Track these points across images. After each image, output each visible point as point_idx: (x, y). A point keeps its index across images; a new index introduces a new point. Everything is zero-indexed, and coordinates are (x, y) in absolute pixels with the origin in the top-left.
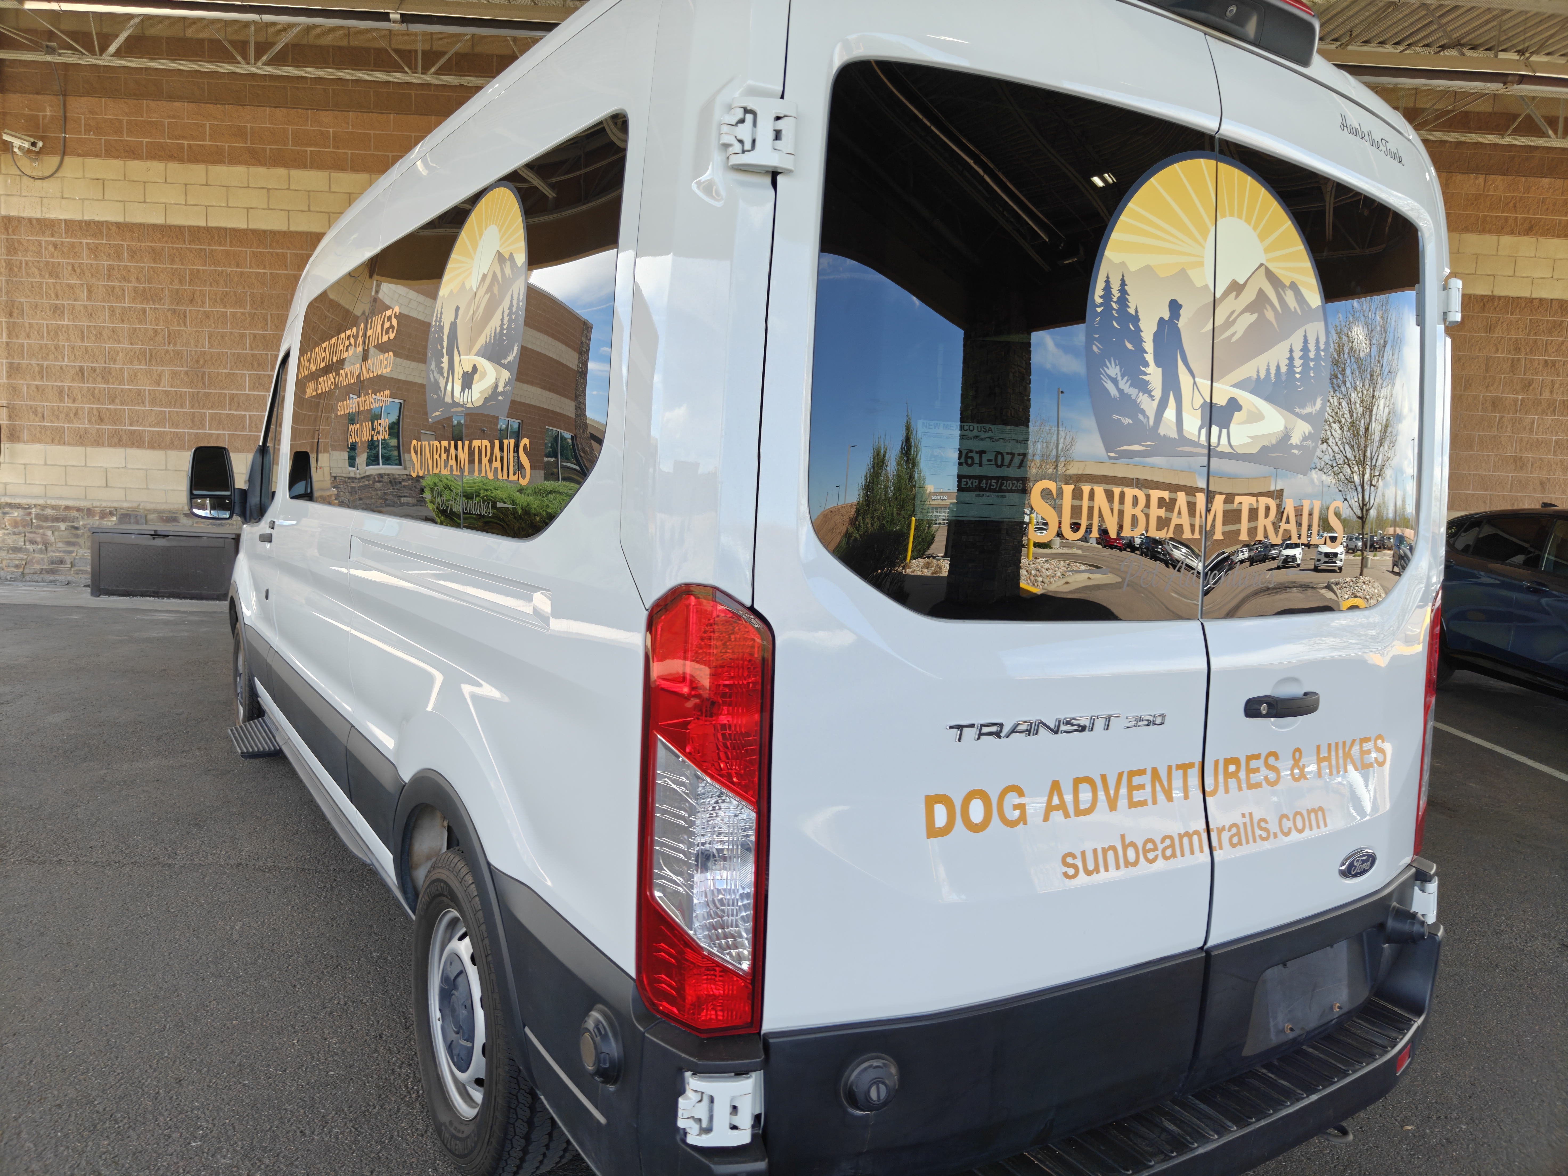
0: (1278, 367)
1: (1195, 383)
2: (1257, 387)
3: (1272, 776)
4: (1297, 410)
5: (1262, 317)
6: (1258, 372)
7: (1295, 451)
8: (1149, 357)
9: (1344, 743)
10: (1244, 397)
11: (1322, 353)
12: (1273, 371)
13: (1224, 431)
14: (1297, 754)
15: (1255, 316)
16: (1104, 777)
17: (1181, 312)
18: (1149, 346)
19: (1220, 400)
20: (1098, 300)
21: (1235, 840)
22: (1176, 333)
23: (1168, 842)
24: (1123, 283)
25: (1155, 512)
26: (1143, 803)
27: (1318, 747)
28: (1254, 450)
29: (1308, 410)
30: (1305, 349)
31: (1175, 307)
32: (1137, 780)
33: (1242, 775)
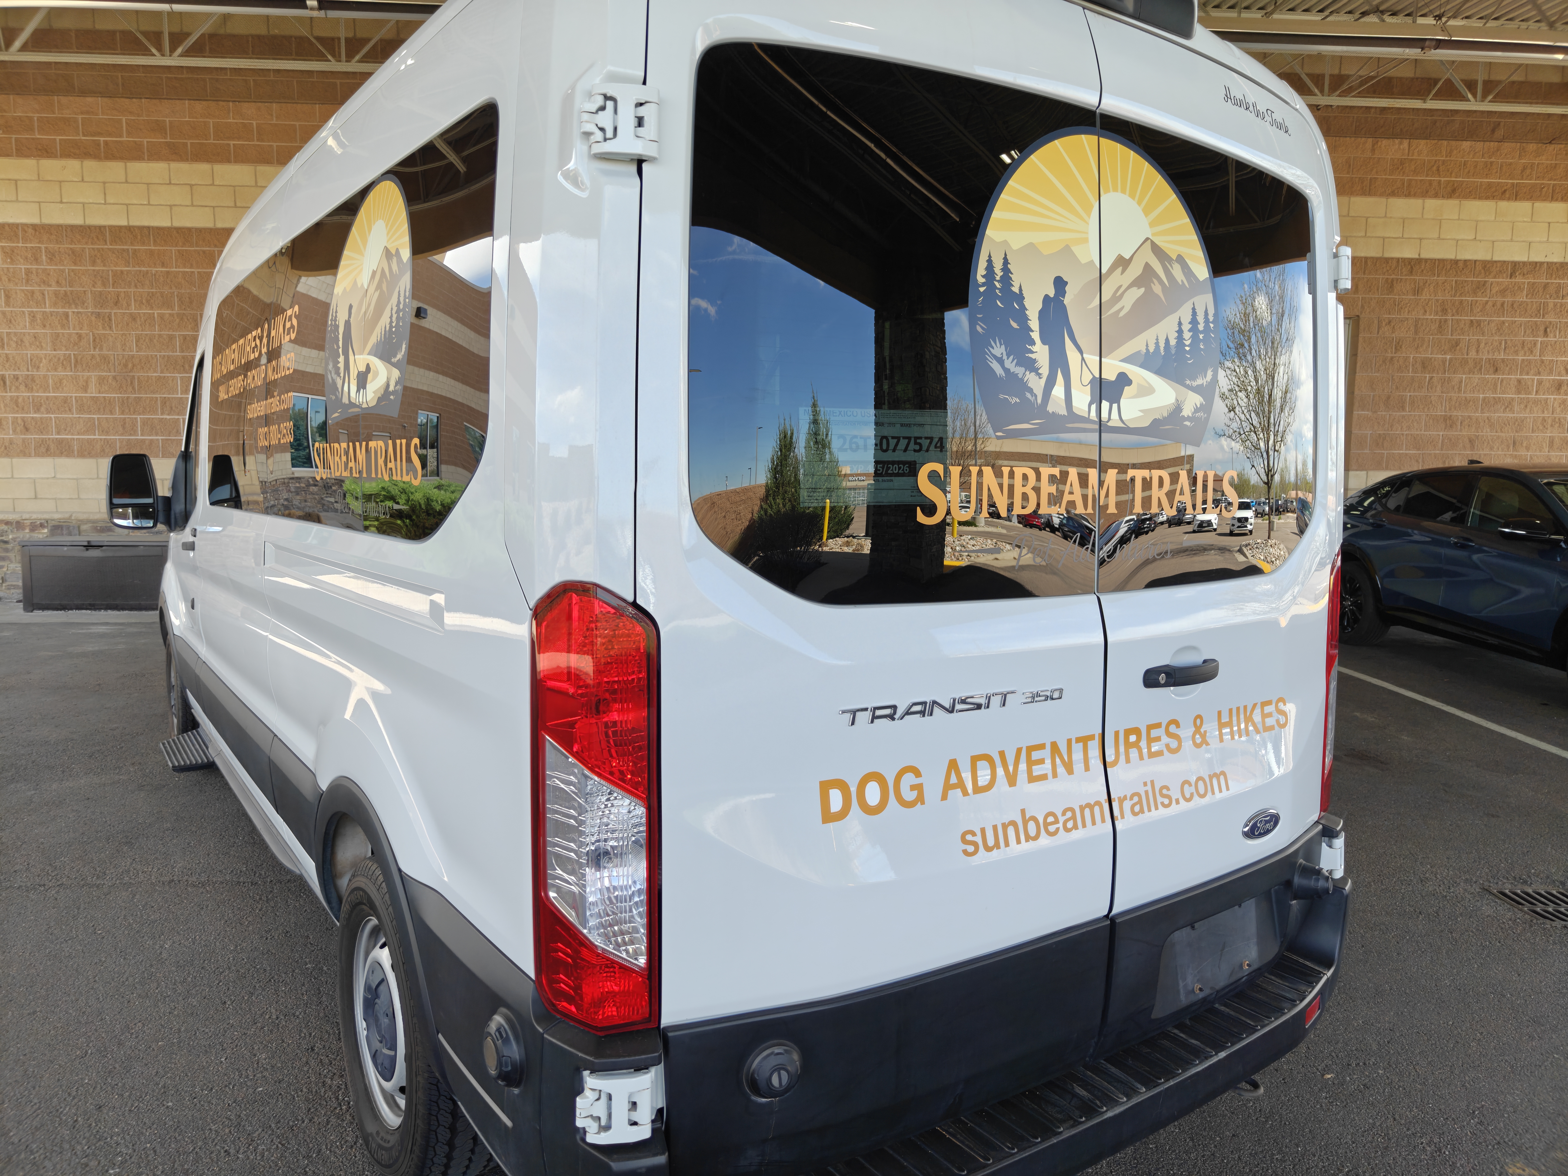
0: (1167, 340)
1: (1083, 359)
2: (1147, 361)
3: (1174, 744)
4: (1188, 382)
5: (1149, 292)
6: (1147, 345)
7: (1187, 423)
8: (1036, 336)
9: (1245, 707)
10: (1134, 371)
11: (1212, 325)
12: (1162, 345)
13: (1115, 406)
14: (1198, 721)
15: (1142, 290)
16: (1002, 754)
17: (1067, 288)
18: (1034, 324)
19: (1110, 375)
20: (981, 280)
21: (1137, 808)
22: (1062, 310)
23: (1069, 814)
24: (1006, 262)
25: (1047, 489)
26: (1044, 777)
27: (1219, 713)
28: (1146, 423)
29: (1199, 381)
30: (1194, 321)
31: (1060, 284)
32: (1036, 755)
33: (1143, 744)
